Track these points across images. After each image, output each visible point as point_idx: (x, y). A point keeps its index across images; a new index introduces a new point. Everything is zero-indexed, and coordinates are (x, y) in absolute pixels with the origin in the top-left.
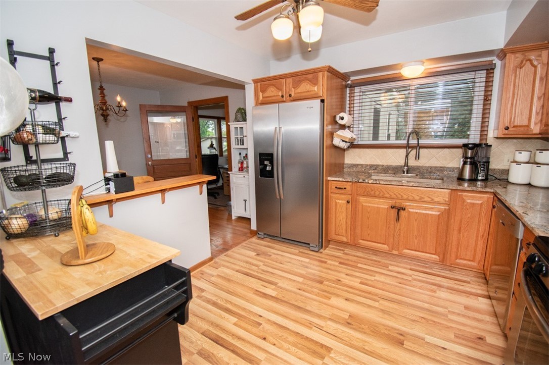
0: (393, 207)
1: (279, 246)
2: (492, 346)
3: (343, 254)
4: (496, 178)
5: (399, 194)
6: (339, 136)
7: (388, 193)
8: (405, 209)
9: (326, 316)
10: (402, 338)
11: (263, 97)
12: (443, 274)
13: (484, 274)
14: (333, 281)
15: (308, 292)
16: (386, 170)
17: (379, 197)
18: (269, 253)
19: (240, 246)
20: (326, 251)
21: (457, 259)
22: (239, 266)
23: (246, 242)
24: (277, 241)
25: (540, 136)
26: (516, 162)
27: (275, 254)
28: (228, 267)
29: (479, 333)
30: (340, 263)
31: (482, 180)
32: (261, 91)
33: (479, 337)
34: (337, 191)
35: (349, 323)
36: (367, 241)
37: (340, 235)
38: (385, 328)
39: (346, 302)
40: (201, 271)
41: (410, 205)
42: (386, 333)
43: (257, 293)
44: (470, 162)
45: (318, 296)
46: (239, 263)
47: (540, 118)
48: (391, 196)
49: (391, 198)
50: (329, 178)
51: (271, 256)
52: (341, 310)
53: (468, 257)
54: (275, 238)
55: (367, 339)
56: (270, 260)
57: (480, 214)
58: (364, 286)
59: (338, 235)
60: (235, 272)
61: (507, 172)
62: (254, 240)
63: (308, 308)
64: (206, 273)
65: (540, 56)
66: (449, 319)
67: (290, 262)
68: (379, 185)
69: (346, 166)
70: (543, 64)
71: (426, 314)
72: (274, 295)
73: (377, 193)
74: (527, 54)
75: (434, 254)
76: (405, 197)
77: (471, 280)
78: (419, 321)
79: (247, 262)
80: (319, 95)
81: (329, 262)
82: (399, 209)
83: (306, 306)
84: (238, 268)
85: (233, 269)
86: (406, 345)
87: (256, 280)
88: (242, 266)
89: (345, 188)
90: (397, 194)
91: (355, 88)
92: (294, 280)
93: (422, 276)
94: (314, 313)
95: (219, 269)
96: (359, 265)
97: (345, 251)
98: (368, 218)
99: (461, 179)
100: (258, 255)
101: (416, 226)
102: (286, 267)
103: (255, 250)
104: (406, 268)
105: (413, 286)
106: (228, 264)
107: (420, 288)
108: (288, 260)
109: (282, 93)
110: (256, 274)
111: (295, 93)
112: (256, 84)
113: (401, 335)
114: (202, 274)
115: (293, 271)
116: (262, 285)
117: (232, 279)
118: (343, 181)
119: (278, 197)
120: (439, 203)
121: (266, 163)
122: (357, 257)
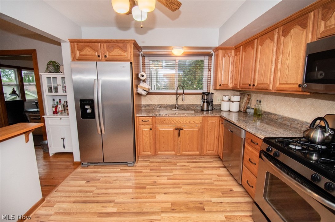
0: (176, 129)
1: (104, 170)
2: (236, 192)
3: (150, 162)
4: (215, 109)
5: (179, 121)
6: (141, 87)
7: (173, 121)
8: (182, 129)
9: (158, 211)
10: (202, 205)
11: (80, 55)
12: (201, 160)
13: (218, 156)
14: (152, 184)
15: (140, 199)
16: (167, 107)
17: (168, 124)
18: (97, 178)
19: (68, 178)
20: (138, 164)
21: (207, 151)
22: (74, 197)
23: (73, 173)
24: (100, 166)
25: (232, 89)
26: (223, 101)
27: (102, 177)
28: (63, 202)
29: (229, 188)
30: (151, 170)
31: (211, 110)
32: (78, 49)
33: (230, 189)
34: (143, 123)
35: (173, 210)
36: (163, 151)
37: (146, 151)
38: (192, 203)
39: (165, 195)
40: (35, 214)
41: (184, 127)
42: (194, 206)
43: (100, 215)
44: (206, 101)
45: (148, 199)
46: (72, 194)
47: (232, 81)
48: (175, 122)
49: (175, 124)
50: (137, 115)
51: (99, 179)
52: (166, 202)
53: (211, 150)
54: (98, 164)
55: (187, 215)
56: (100, 183)
57: (215, 127)
58: (170, 180)
59: (145, 151)
60: (73, 204)
61: (220, 105)
62: (79, 170)
63: (145, 210)
64: (42, 215)
65: (231, 52)
66: (215, 185)
67: (117, 180)
68: (168, 117)
69: (143, 106)
70: (232, 56)
71: (205, 186)
72: (115, 211)
73: (167, 122)
74: (226, 51)
75: (197, 151)
76: (182, 122)
77: (213, 160)
78: (204, 191)
79: (81, 191)
80: (128, 59)
81: (144, 171)
82: (179, 130)
83: (143, 210)
84: (74, 199)
85: (70, 202)
86: (206, 209)
87: (95, 204)
88: (77, 197)
89: (148, 121)
90: (178, 121)
91: (145, 57)
92: (126, 193)
93: (194, 164)
94: (150, 212)
95: (55, 206)
96: (162, 168)
97: (150, 161)
98: (163, 137)
99: (202, 110)
100: (88, 182)
101: (188, 138)
102: (115, 185)
103: (83, 179)
104: (185, 162)
105: (193, 172)
106: (63, 199)
107: (196, 171)
108: (115, 178)
109: (98, 53)
110: (93, 199)
111: (109, 55)
112: (72, 43)
113: (201, 204)
114: (38, 217)
115: (122, 186)
116: (102, 207)
117: (71, 211)
118: (147, 116)
119: (100, 133)
120: (198, 124)
121: (86, 107)
122: (158, 162)
